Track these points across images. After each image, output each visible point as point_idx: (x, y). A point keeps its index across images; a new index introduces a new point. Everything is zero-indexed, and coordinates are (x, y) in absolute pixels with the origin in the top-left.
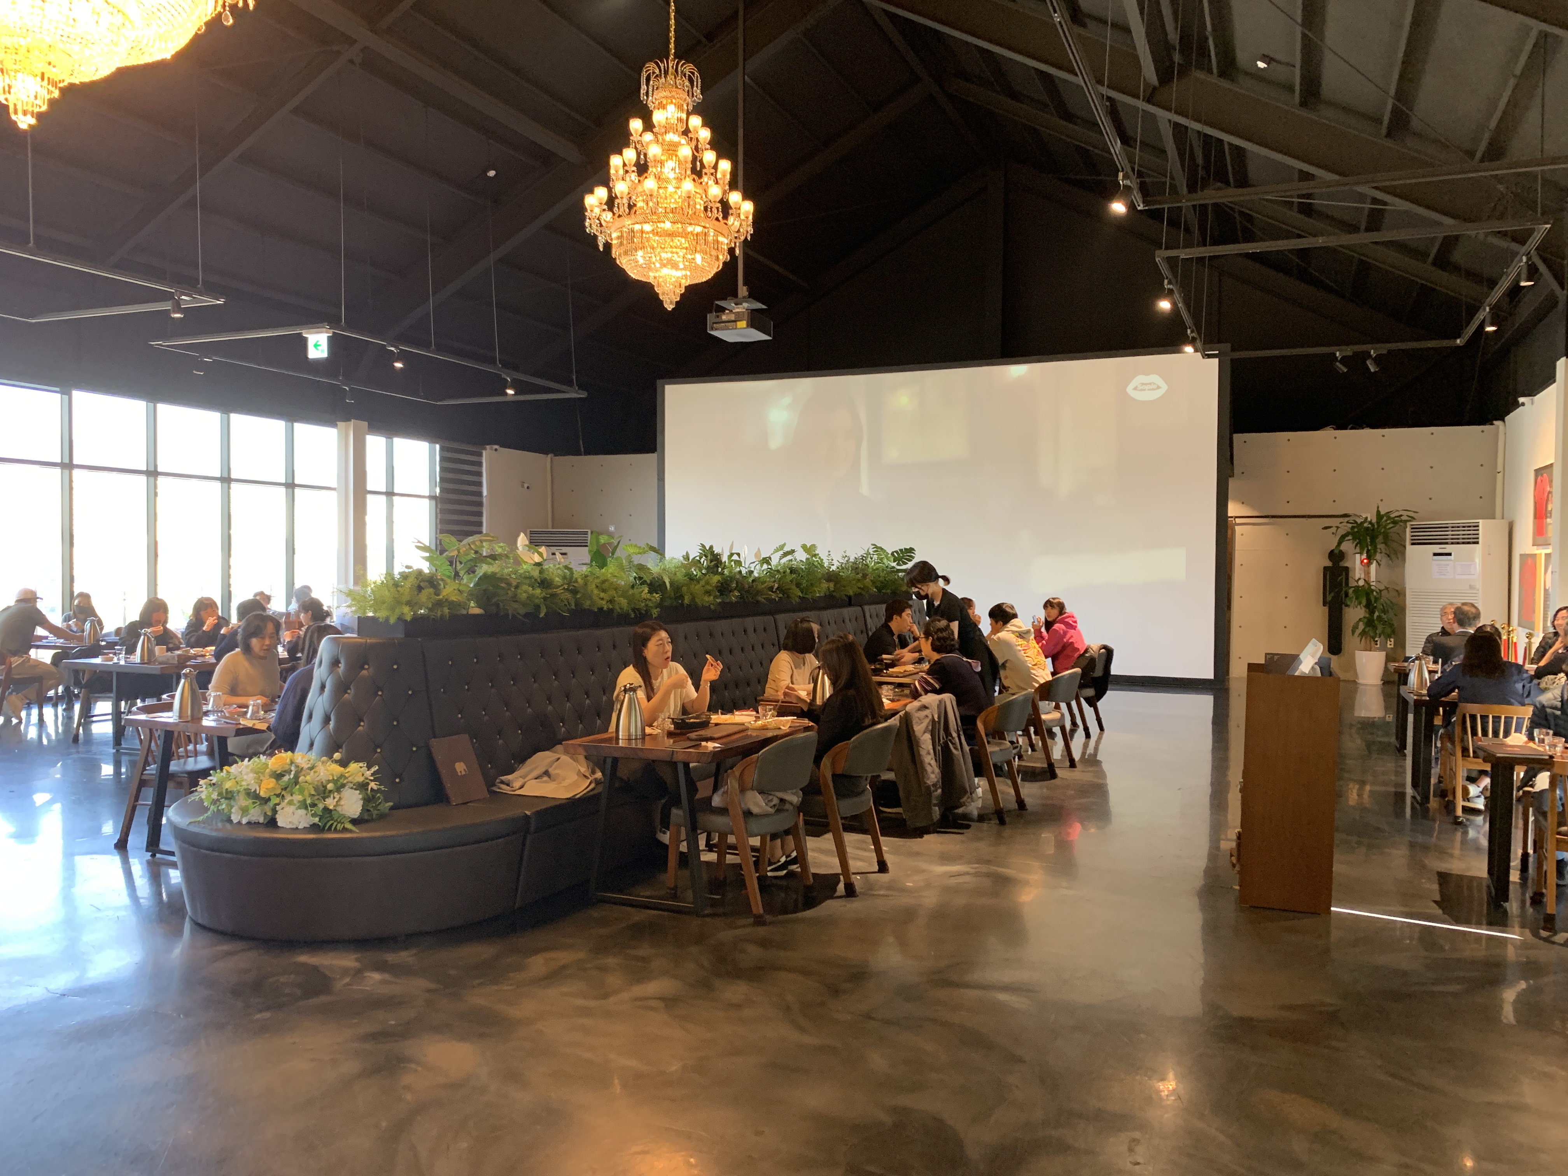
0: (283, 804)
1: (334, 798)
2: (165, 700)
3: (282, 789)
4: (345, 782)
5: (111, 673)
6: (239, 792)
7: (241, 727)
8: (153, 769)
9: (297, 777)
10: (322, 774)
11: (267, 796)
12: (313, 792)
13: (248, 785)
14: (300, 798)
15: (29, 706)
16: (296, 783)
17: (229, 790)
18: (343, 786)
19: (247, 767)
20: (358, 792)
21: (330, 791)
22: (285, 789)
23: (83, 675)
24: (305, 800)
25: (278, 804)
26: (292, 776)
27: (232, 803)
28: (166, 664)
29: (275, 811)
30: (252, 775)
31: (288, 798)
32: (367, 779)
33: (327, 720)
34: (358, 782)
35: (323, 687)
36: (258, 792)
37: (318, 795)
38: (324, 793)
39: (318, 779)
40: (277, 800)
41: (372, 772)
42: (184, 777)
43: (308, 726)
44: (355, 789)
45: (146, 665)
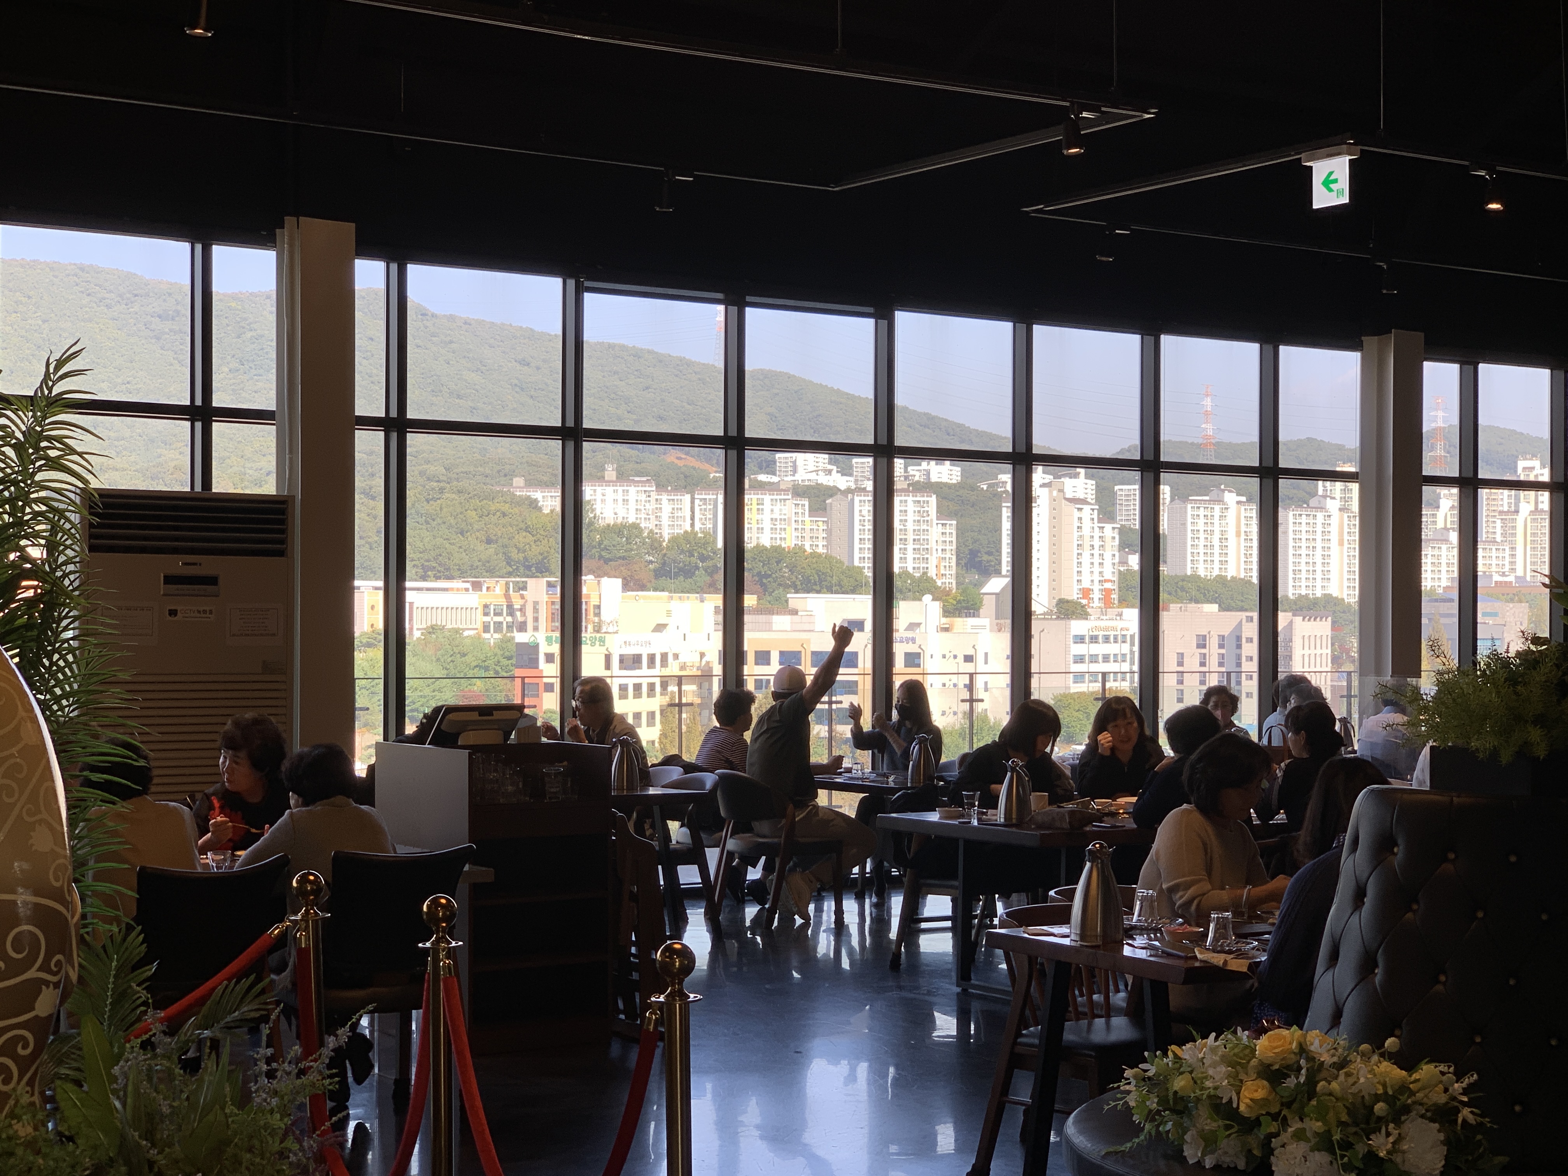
0: (1285, 1137)
1: (1388, 1134)
2: (1053, 899)
3: (1282, 1104)
4: (1409, 1101)
5: (956, 840)
6: (1198, 1100)
7: (1197, 964)
8: (1032, 1034)
9: (1312, 1082)
10: (1362, 1080)
11: (1253, 1116)
12: (1344, 1118)
13: (1216, 1088)
14: (1318, 1126)
15: (819, 894)
16: (1311, 1093)
17: (1180, 1094)
18: (1407, 1109)
19: (1213, 1050)
20: (1437, 1125)
21: (1380, 1119)
22: (1288, 1105)
23: (910, 842)
24: (1328, 1133)
25: (1277, 1135)
26: (1302, 1079)
27: (1186, 1122)
28: (1049, 828)
29: (1269, 1151)
30: (1223, 1069)
31: (1295, 1125)
32: (1454, 1098)
33: (1367, 965)
34: (1435, 1104)
35: (1360, 895)
36: (1235, 1105)
37: (1356, 1124)
38: (1368, 1123)
39: (1354, 1090)
40: (1273, 1127)
41: (1464, 1085)
42: (1091, 1056)
43: (1330, 974)
44: (1432, 1120)
45: (1014, 830)
